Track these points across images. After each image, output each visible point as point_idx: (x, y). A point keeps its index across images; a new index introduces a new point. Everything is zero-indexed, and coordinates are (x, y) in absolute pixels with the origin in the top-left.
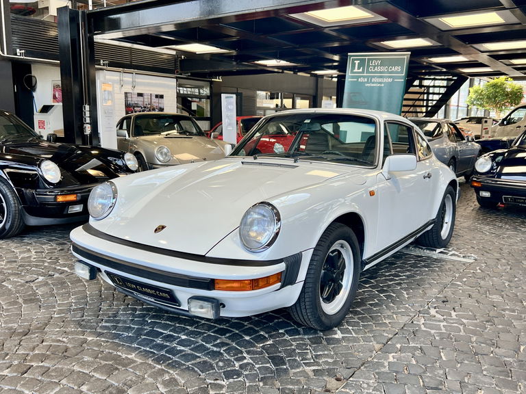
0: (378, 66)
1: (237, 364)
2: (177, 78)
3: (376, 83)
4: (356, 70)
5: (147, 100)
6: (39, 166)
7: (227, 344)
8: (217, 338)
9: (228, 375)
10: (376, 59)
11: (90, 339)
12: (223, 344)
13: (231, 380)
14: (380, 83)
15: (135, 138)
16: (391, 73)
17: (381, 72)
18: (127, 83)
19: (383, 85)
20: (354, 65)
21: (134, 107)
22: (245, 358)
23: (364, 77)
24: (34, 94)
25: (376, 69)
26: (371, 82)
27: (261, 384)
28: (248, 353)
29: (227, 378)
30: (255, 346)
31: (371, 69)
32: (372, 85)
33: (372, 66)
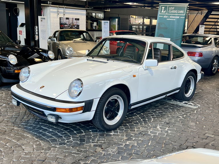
0: (173, 10)
1: (66, 141)
3: (172, 18)
4: (163, 12)
5: (71, 21)
6: (8, 57)
7: (66, 134)
8: (63, 131)
10: (172, 7)
11: (15, 128)
13: (61, 146)
15: (59, 42)
16: (179, 14)
17: (174, 13)
18: (61, 13)
19: (175, 20)
20: (162, 9)
21: (64, 25)
22: (71, 139)
23: (166, 15)
24: (18, 17)
25: (172, 12)
26: (169, 18)
27: (72, 148)
28: (72, 137)
29: (60, 145)
30: (77, 135)
31: (170, 11)
32: (170, 19)
33: (170, 10)
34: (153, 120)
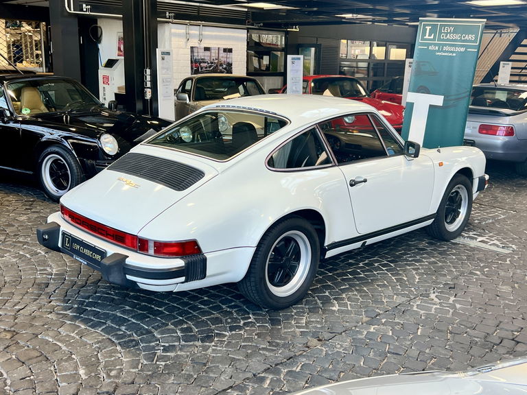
0: (450, 33)
1: (242, 322)
2: (248, 29)
3: (447, 52)
4: (427, 37)
5: (214, 54)
6: (99, 139)
7: (239, 307)
8: (232, 301)
9: (232, 329)
10: (449, 26)
11: (132, 294)
12: (235, 306)
13: (234, 332)
14: (451, 52)
15: (196, 103)
16: (464, 41)
17: (452, 40)
18: (194, 36)
19: (454, 55)
20: (425, 30)
21: (200, 63)
22: (250, 318)
23: (435, 45)
24: (100, 46)
25: (448, 37)
26: (442, 51)
27: (256, 337)
28: (253, 314)
29: (231, 330)
30: (262, 311)
31: (443, 36)
32: (443, 54)
33: (444, 33)
34: (419, 279)
